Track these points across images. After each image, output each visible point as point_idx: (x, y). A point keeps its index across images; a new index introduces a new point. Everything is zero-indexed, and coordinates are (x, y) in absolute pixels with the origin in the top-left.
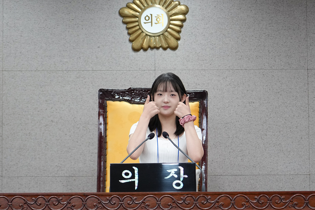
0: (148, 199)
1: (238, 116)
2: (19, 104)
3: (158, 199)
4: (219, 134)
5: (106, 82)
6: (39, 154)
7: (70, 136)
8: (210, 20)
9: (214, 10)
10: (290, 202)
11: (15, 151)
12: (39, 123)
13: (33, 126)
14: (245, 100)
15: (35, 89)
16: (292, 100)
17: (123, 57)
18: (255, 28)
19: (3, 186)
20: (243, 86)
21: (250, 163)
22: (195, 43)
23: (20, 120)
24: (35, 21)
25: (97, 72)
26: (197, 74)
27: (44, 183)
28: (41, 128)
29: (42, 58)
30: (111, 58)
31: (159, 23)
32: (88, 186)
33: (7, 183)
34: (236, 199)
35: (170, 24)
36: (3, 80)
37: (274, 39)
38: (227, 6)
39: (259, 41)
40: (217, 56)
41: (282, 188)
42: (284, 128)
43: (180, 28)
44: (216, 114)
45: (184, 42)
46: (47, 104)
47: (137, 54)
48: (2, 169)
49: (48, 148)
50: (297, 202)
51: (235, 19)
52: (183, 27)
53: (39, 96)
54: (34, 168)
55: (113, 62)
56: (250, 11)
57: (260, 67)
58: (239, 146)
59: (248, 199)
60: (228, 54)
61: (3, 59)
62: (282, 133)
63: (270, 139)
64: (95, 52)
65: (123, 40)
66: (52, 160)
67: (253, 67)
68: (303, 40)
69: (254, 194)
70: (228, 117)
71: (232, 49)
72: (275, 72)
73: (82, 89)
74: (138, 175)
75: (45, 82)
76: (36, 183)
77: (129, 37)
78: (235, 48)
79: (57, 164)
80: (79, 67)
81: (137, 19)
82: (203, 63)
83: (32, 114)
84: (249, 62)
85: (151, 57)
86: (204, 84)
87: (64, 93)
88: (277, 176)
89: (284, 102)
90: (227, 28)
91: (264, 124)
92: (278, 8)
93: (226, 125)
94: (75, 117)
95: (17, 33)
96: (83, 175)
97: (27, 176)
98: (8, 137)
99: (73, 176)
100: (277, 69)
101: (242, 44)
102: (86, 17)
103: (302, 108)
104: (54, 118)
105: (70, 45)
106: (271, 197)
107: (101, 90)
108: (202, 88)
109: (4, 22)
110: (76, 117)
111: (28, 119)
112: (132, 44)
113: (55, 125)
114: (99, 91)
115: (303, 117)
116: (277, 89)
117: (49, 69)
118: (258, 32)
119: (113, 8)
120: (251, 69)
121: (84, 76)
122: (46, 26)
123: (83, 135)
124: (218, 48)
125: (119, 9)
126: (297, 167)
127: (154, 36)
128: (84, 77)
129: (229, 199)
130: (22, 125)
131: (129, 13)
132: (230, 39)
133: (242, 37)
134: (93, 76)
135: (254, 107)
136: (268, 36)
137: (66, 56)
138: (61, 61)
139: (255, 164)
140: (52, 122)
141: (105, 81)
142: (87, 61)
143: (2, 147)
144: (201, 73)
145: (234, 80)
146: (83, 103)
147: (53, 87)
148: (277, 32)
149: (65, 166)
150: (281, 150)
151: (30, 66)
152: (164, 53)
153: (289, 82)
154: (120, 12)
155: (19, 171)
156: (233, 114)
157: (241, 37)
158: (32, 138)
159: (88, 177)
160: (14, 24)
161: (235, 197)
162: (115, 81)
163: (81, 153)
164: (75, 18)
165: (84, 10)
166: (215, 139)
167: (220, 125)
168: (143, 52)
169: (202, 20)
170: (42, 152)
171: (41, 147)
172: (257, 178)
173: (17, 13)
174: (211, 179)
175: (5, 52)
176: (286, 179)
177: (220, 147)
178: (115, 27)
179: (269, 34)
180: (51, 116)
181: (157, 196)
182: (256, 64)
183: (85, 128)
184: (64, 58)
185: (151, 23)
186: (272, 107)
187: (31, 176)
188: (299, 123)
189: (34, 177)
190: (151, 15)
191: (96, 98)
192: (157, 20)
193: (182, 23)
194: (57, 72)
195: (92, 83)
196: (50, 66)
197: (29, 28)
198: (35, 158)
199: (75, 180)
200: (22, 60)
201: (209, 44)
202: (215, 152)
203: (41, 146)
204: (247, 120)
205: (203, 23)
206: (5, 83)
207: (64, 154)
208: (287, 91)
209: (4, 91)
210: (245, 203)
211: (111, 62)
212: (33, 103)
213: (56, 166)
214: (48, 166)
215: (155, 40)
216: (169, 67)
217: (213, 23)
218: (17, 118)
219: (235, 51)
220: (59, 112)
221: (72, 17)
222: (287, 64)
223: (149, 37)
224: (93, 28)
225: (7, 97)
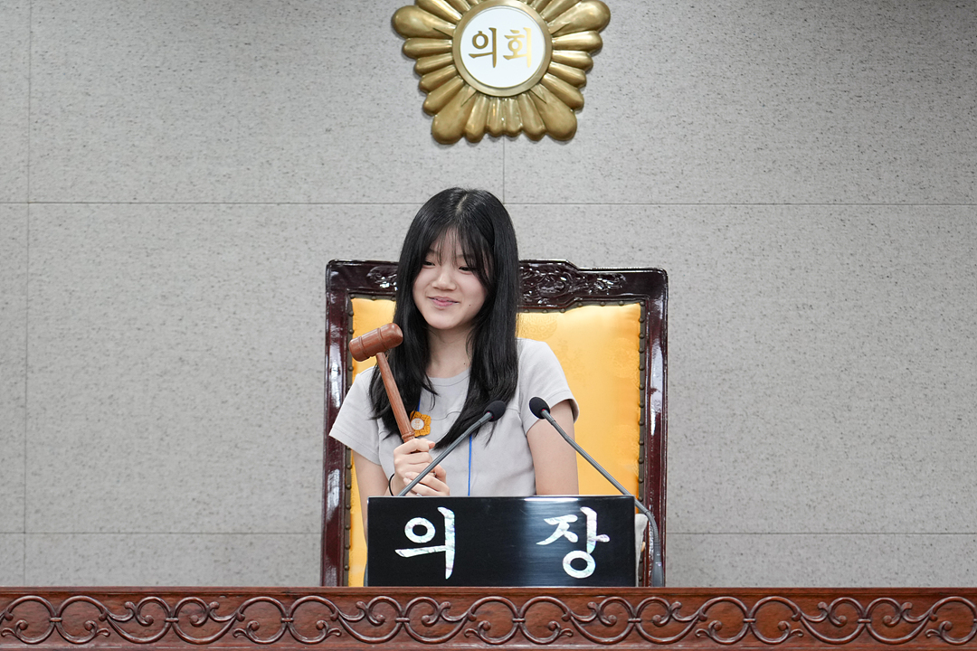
0: (486, 610)
1: (761, 348)
2: (79, 305)
3: (515, 610)
4: (702, 404)
5: (349, 239)
6: (140, 463)
7: (238, 408)
8: (676, 47)
9: (690, 16)
10: (930, 622)
11: (67, 451)
12: (141, 366)
13: (122, 375)
14: (783, 298)
15: (131, 260)
16: (930, 301)
17: (403, 160)
18: (818, 73)
19: (27, 560)
20: (778, 255)
21: (798, 496)
22: (631, 120)
23: (82, 355)
24: (130, 49)
25: (322, 208)
26: (634, 217)
27: (155, 553)
28: (147, 380)
29: (151, 164)
30: (367, 165)
31: (518, 57)
32: (293, 564)
33: (41, 552)
34: (760, 610)
35: (552, 59)
36: (29, 231)
37: (875, 108)
38: (729, 5)
39: (829, 115)
40: (697, 162)
41: (897, 574)
42: (905, 387)
43: (583, 74)
44: (693, 342)
45: (594, 118)
46: (167, 305)
47: (448, 153)
48: (25, 509)
49: (168, 444)
50: (949, 623)
51: (755, 46)
52: (594, 71)
53: (142, 281)
54: (124, 507)
55: (372, 178)
56: (802, 20)
57: (832, 197)
58: (763, 441)
59: (798, 609)
60: (733, 154)
61: (28, 166)
62: (898, 402)
63: (861, 422)
64: (318, 145)
65: (404, 110)
66: (182, 481)
67: (810, 196)
68: (966, 112)
69: (817, 597)
70: (732, 351)
71: (743, 138)
72: (877, 212)
73: (275, 261)
74: (454, 534)
75: (159, 239)
76: (131, 553)
77: (423, 99)
78: (755, 137)
79: (195, 494)
80: (267, 193)
81: (450, 42)
82: (653, 183)
83: (118, 336)
84: (798, 179)
85: (492, 162)
86: (656, 248)
87: (218, 272)
88: (883, 537)
89: (908, 306)
90: (729, 74)
91: (843, 376)
92: (890, 14)
93: (724, 376)
94: (253, 348)
95: (74, 84)
96: (277, 528)
97: (104, 531)
98: (45, 409)
99: (244, 530)
100: (884, 204)
101: (776, 123)
102: (287, 35)
103: (962, 324)
104: (187, 350)
105: (239, 122)
106: (870, 606)
107: (333, 265)
108: (650, 259)
109: (33, 50)
110: (256, 347)
111: (107, 353)
112: (434, 120)
113: (189, 372)
114: (328, 266)
115: (965, 354)
116: (884, 265)
117: (173, 197)
118: (826, 87)
119: (373, 10)
120: (803, 201)
121: (281, 219)
122: (163, 63)
123: (278, 404)
124: (702, 137)
125: (393, 13)
126: (946, 508)
127: (503, 96)
128: (282, 222)
129: (739, 610)
130: (87, 373)
131: (425, 24)
132: (739, 107)
133: (776, 103)
134: (310, 220)
135: (813, 320)
136: (858, 99)
137: (227, 157)
138: (210, 174)
139: (814, 498)
140: (180, 363)
141: (349, 236)
142: (290, 175)
143: (25, 442)
144: (648, 213)
145: (749, 236)
146: (278, 304)
147: (185, 255)
148: (887, 88)
149: (220, 501)
150: (896, 456)
151: (113, 187)
152: (531, 151)
153: (921, 245)
154: (396, 21)
155: (79, 515)
156: (746, 342)
157: (773, 103)
158: (120, 412)
159: (293, 535)
160: (66, 55)
161: (757, 604)
162: (378, 237)
163: (272, 460)
164: (255, 40)
165: (282, 16)
166: (690, 420)
167: (706, 377)
168: (468, 147)
169: (652, 47)
170: (149, 456)
171: (146, 441)
172: (820, 543)
173: (73, 21)
174: (677, 545)
175: (36, 144)
176: (911, 546)
177: (705, 444)
178: (379, 68)
179: (862, 94)
180: (178, 344)
181: (514, 599)
182: (819, 187)
183: (283, 384)
184: (220, 163)
185: (491, 56)
186: (869, 320)
187: (116, 530)
188: (951, 372)
189: (124, 535)
190: (494, 30)
191: (320, 288)
192: (510, 45)
193: (590, 57)
194: (197, 206)
195: (306, 242)
196: (176, 190)
197: (112, 69)
198: (128, 475)
199: (251, 544)
200: (89, 169)
201: (673, 123)
202: (690, 460)
203: (147, 438)
204: (789, 360)
205: (653, 57)
206: (36, 240)
207: (217, 462)
208: (915, 273)
209: (32, 264)
210: (788, 624)
211: (366, 176)
212: (123, 303)
213: (194, 499)
214: (168, 500)
215: (505, 109)
216: (547, 195)
217: (686, 58)
218: (72, 351)
219: (755, 146)
220: (202, 333)
221: (246, 37)
222: (917, 187)
223: (485, 98)
224: (309, 70)
225: (40, 285)
